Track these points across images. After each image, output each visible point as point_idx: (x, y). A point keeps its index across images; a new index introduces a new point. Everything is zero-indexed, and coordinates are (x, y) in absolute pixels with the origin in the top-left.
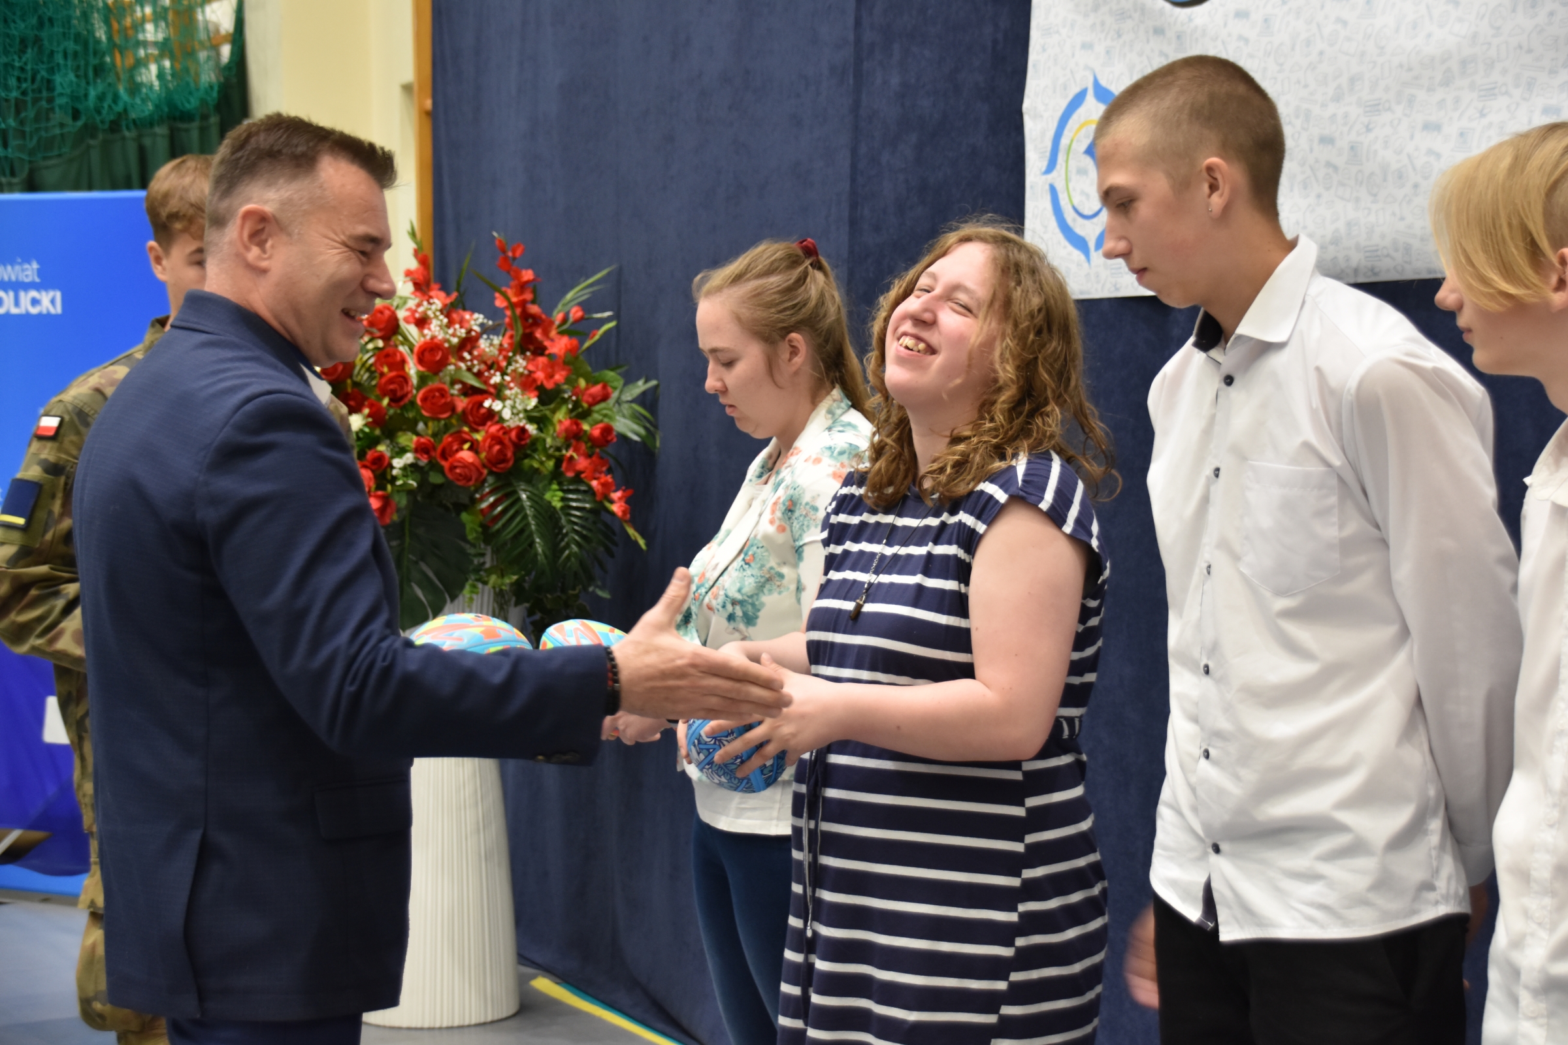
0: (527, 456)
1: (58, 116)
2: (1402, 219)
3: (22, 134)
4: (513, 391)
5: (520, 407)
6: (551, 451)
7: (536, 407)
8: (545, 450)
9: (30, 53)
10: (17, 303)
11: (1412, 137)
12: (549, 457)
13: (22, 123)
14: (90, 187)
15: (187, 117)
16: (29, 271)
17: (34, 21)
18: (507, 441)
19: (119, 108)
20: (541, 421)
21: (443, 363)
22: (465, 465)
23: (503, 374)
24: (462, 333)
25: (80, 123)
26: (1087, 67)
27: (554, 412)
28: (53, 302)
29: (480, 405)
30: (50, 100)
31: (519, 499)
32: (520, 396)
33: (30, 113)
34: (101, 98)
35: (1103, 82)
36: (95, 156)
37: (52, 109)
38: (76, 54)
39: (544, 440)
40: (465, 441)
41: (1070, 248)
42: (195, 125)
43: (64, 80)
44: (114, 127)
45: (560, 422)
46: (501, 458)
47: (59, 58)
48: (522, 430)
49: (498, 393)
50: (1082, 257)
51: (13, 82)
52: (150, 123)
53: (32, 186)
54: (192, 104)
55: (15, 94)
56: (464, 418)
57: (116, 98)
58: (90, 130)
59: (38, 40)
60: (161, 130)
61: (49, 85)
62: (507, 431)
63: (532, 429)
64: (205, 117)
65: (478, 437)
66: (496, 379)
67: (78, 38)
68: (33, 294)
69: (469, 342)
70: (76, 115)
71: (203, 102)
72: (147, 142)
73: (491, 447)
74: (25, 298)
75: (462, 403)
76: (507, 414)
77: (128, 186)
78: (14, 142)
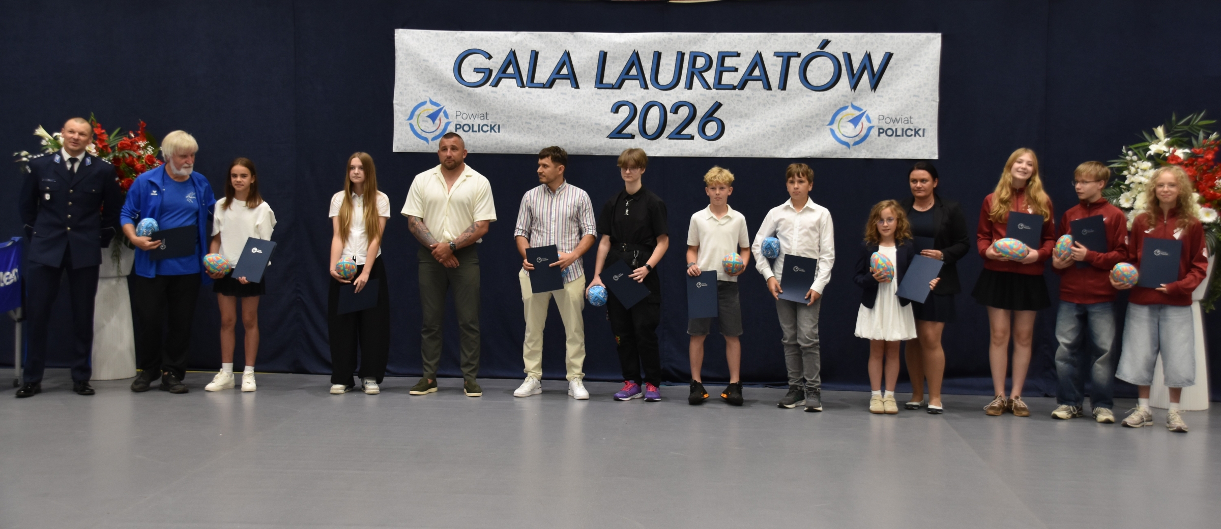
2: (554, 142)
11: (557, 125)
26: (426, 96)
35: (434, 100)
41: (419, 139)
50: (425, 142)
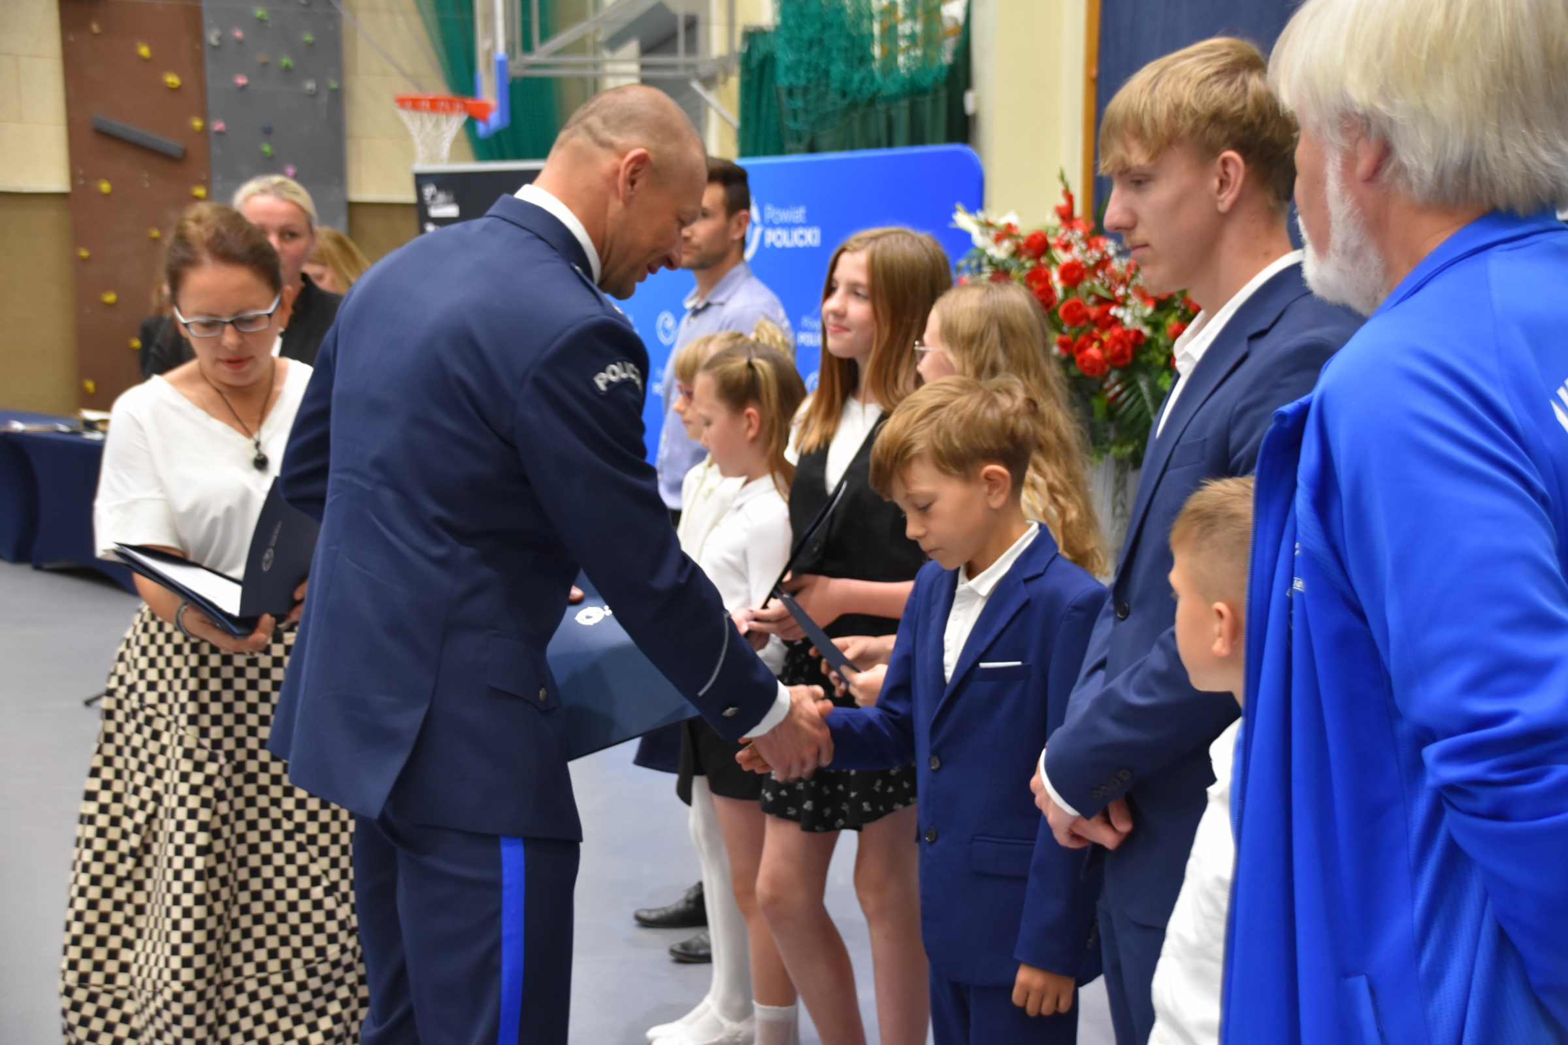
0: (1143, 352)
1: (833, 96)
3: (806, 111)
4: (1134, 301)
5: (1137, 313)
6: (1163, 349)
7: (1152, 315)
8: (1158, 349)
9: (816, 50)
10: (790, 237)
12: (1161, 353)
13: (807, 102)
14: (852, 148)
15: (923, 91)
16: (799, 214)
17: (818, 26)
18: (1126, 340)
19: (874, 88)
20: (1156, 326)
21: (1080, 279)
22: (1093, 359)
23: (1127, 286)
24: (1097, 255)
25: (847, 101)
27: (1167, 317)
28: (814, 236)
29: (1107, 313)
30: (827, 85)
31: (1138, 388)
32: (1139, 306)
33: (812, 95)
34: (862, 81)
36: (856, 125)
37: (827, 93)
38: (846, 50)
39: (1157, 341)
40: (1094, 340)
42: (928, 99)
43: (838, 69)
44: (872, 102)
45: (1170, 326)
46: (1121, 355)
47: (835, 53)
48: (1139, 333)
49: (1122, 303)
51: (802, 73)
52: (894, 99)
53: (812, 149)
54: (927, 81)
55: (803, 82)
56: (1095, 322)
57: (873, 79)
58: (854, 106)
59: (821, 41)
60: (904, 104)
61: (827, 73)
62: (1127, 333)
63: (1147, 331)
64: (936, 91)
65: (1106, 337)
66: (1121, 291)
67: (850, 37)
68: (801, 231)
69: (1103, 263)
70: (844, 94)
71: (936, 79)
72: (894, 112)
73: (1113, 347)
74: (797, 233)
75: (1094, 312)
76: (1128, 320)
77: (878, 145)
78: (801, 118)
